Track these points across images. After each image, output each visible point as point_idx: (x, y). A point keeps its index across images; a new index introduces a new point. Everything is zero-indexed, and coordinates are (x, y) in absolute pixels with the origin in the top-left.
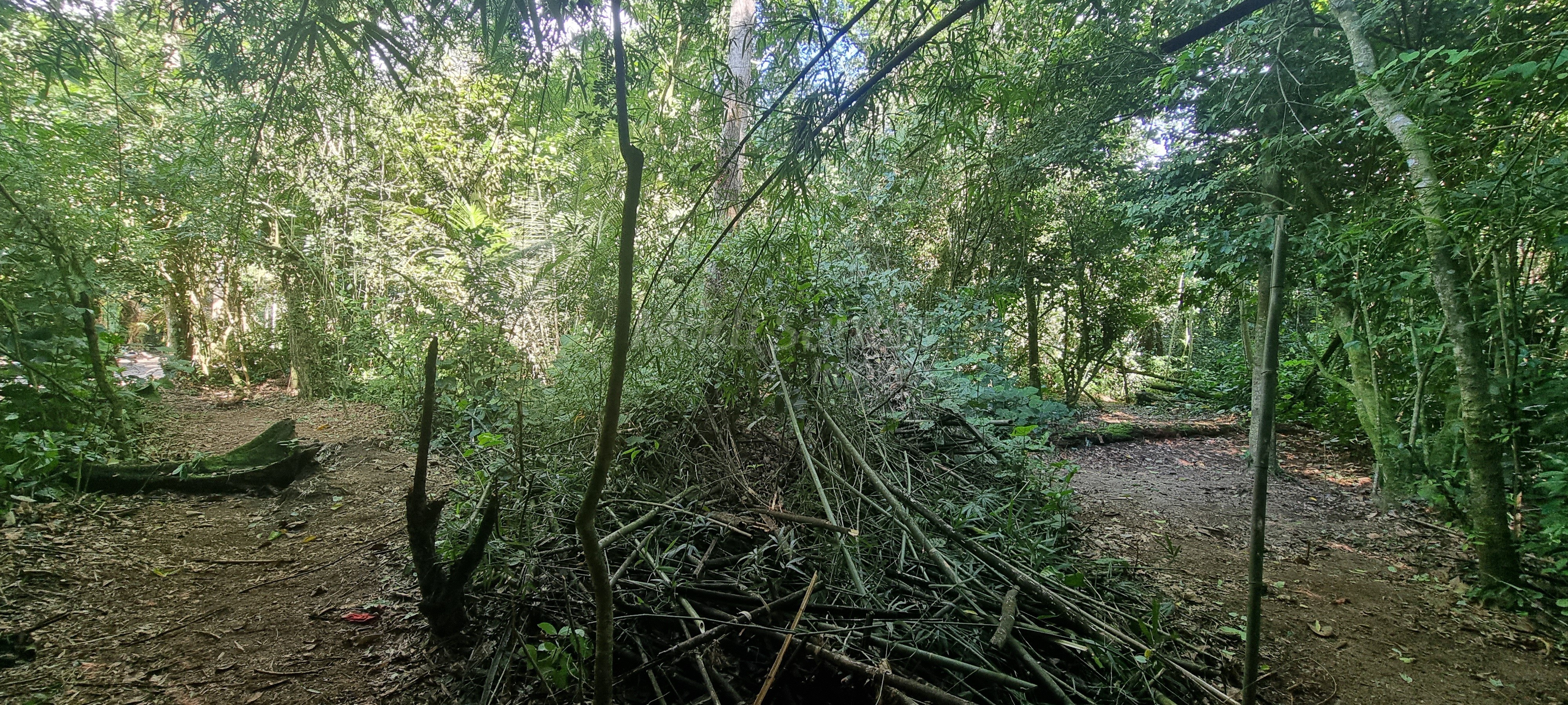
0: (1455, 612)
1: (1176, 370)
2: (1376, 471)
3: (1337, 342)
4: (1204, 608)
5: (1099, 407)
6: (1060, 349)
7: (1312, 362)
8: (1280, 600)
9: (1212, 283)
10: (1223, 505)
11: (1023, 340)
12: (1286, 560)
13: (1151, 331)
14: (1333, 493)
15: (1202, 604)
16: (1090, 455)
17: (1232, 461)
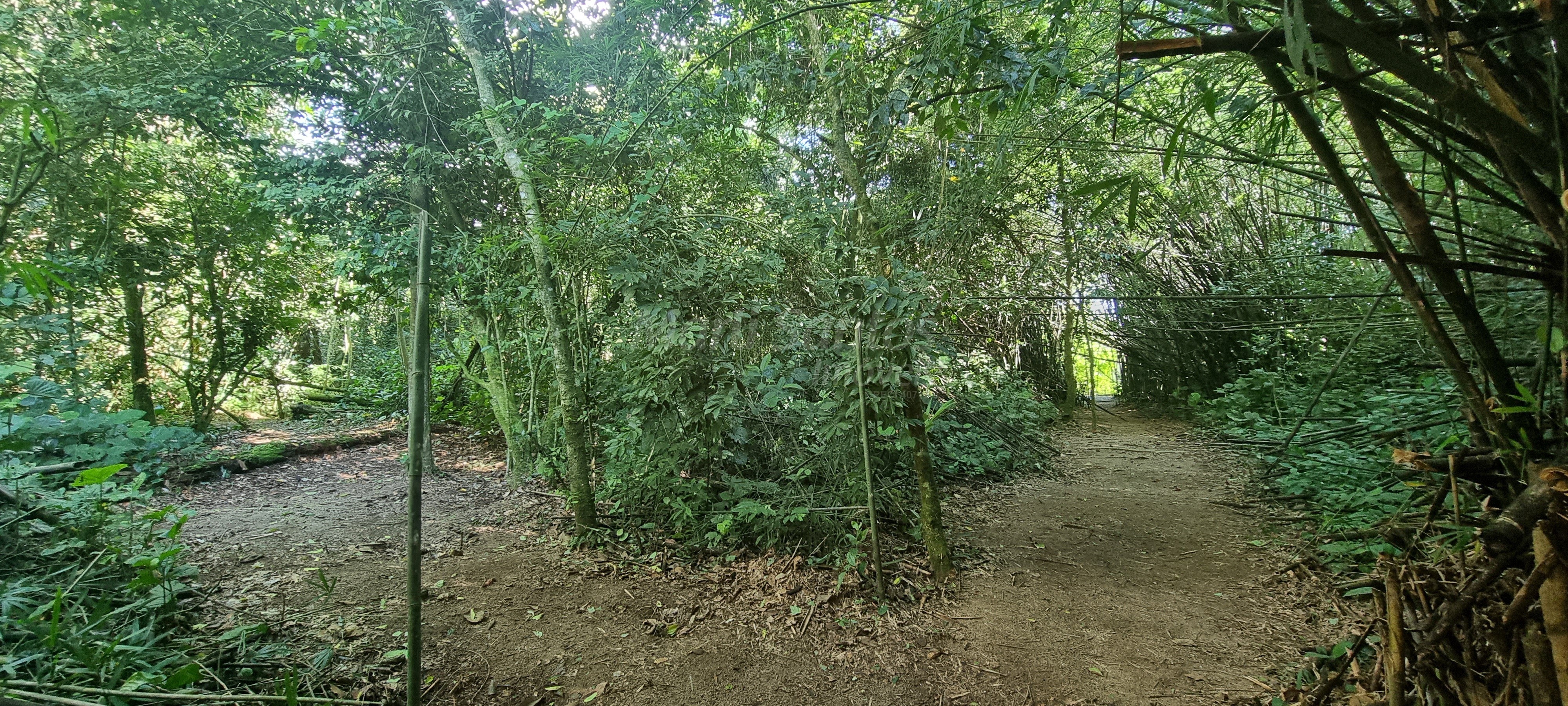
0: (565, 560)
1: (336, 378)
2: (508, 456)
3: (477, 348)
4: (365, 640)
5: (244, 426)
6: (184, 359)
7: (457, 367)
8: (440, 600)
9: (368, 289)
10: (384, 515)
11: (122, 347)
12: (443, 557)
13: (308, 338)
14: (478, 481)
15: (364, 635)
16: (228, 487)
17: (394, 466)
